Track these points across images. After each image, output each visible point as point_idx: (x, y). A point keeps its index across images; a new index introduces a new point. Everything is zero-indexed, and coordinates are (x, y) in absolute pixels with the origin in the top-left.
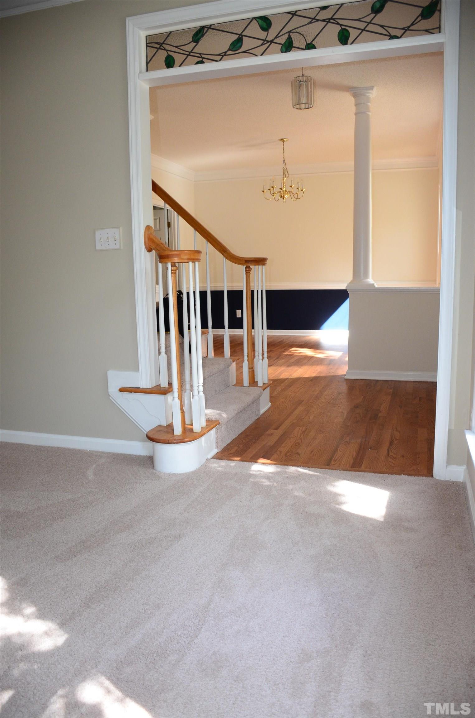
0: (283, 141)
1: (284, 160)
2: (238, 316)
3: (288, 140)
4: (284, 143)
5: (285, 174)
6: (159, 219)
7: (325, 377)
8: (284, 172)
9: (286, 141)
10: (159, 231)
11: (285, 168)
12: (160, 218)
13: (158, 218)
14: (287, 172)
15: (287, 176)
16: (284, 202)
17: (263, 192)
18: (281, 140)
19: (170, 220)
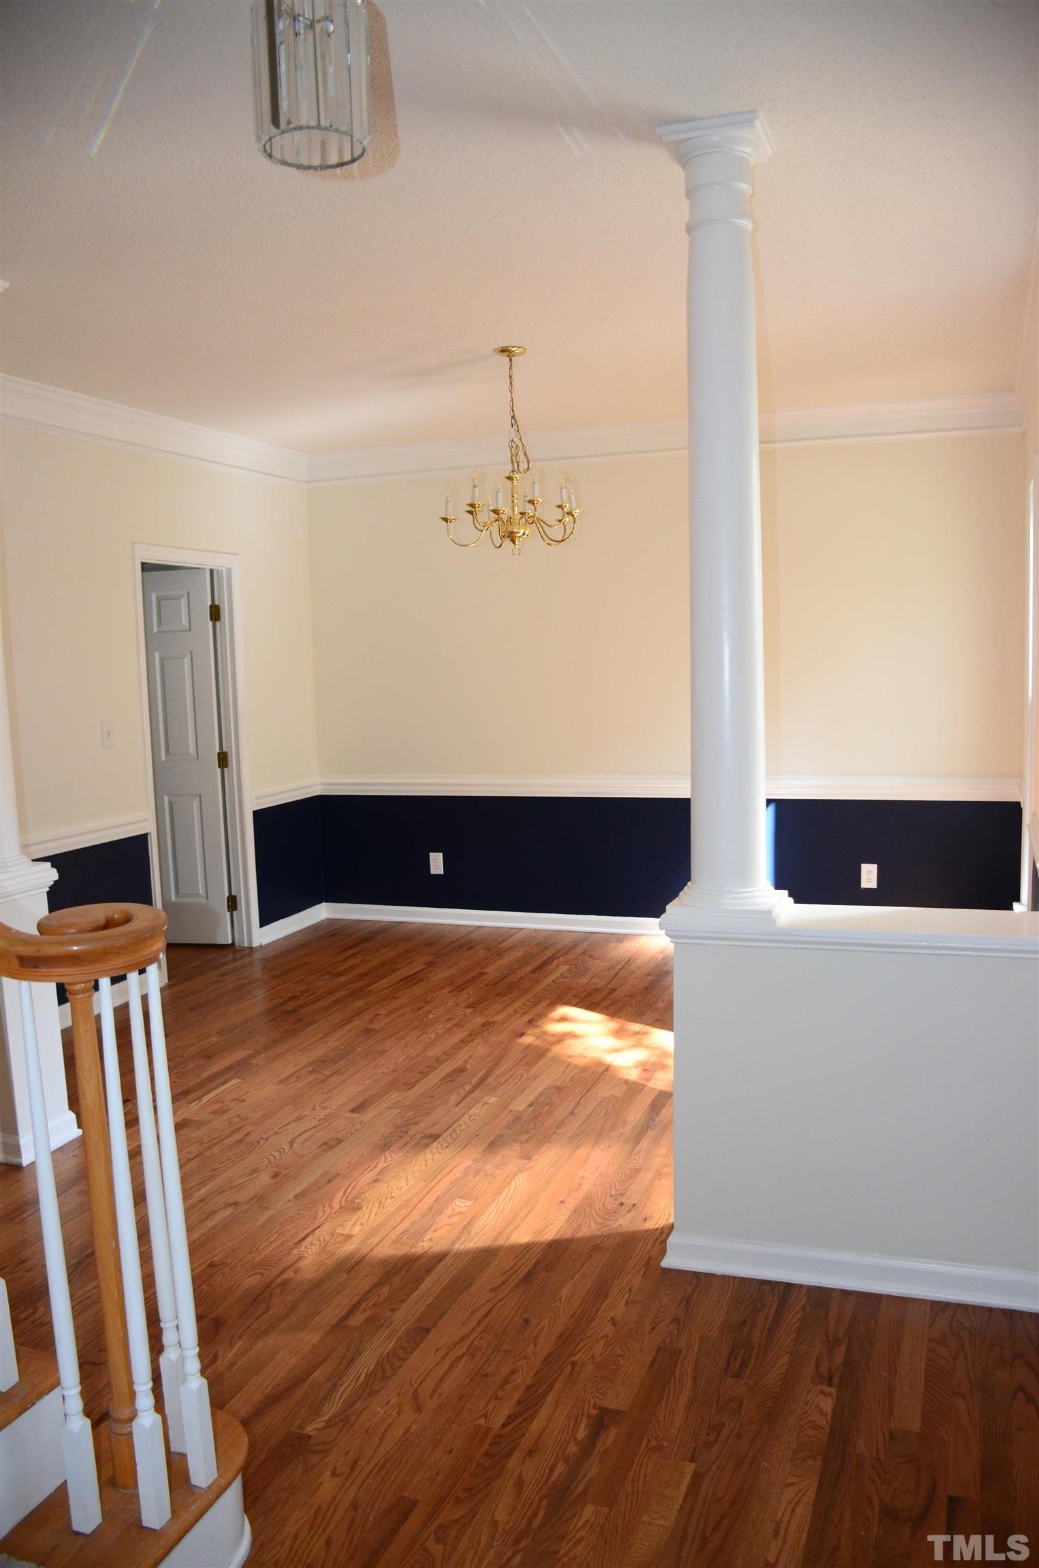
0: (508, 356)
1: (513, 417)
2: (433, 871)
3: (525, 352)
4: (511, 360)
5: (519, 460)
6: (186, 597)
7: (593, 1246)
8: (512, 456)
9: (519, 354)
10: (186, 631)
11: (519, 443)
12: (188, 594)
13: (184, 595)
14: (525, 454)
15: (523, 466)
16: (516, 551)
17: (444, 523)
18: (503, 351)
19: (219, 600)
